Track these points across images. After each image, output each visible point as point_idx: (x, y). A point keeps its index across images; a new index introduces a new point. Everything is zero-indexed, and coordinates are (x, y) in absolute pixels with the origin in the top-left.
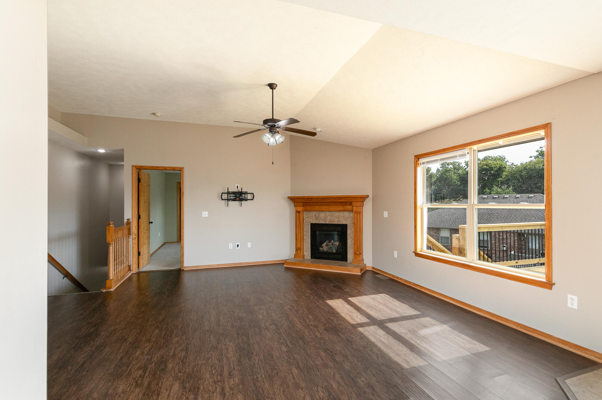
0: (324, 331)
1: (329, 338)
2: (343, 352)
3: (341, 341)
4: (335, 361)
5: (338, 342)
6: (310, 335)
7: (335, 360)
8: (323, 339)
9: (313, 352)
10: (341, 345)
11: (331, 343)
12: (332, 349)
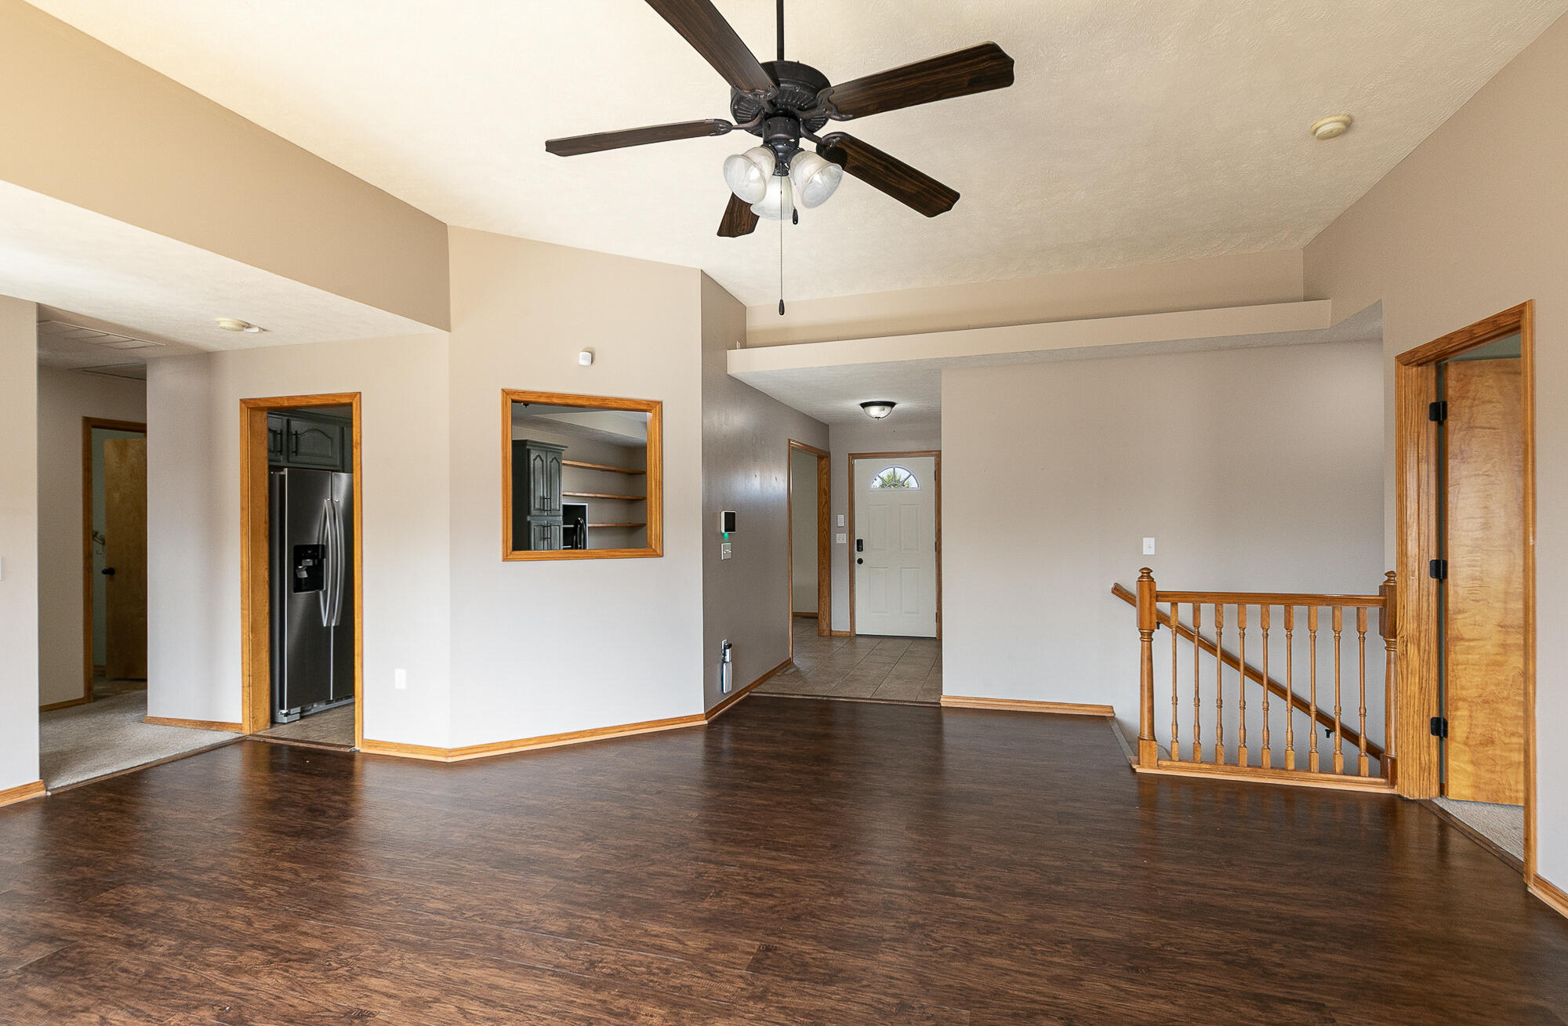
0: (365, 1005)
1: (325, 992)
2: (245, 979)
3: (271, 1005)
4: (262, 947)
5: (279, 997)
6: (402, 967)
7: (263, 949)
8: (346, 980)
9: (345, 935)
10: (262, 995)
11: (305, 980)
12: (291, 967)
